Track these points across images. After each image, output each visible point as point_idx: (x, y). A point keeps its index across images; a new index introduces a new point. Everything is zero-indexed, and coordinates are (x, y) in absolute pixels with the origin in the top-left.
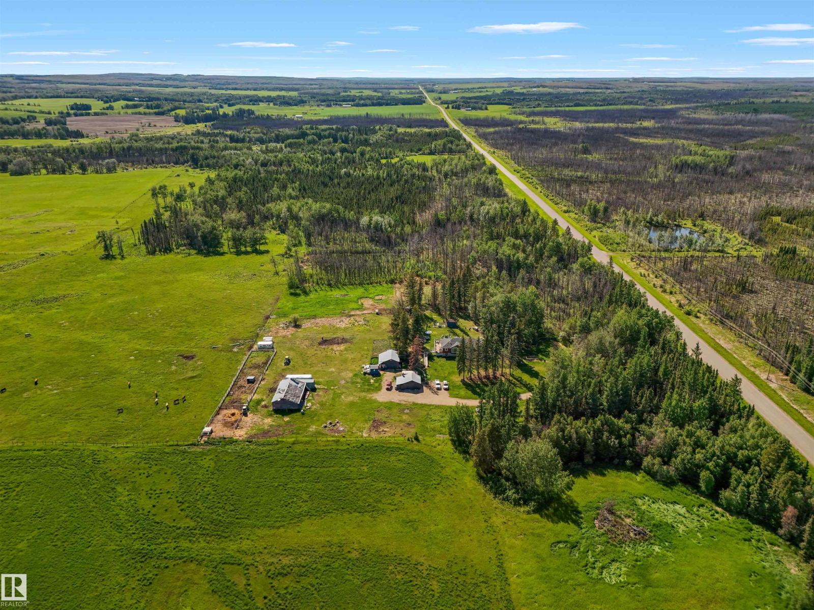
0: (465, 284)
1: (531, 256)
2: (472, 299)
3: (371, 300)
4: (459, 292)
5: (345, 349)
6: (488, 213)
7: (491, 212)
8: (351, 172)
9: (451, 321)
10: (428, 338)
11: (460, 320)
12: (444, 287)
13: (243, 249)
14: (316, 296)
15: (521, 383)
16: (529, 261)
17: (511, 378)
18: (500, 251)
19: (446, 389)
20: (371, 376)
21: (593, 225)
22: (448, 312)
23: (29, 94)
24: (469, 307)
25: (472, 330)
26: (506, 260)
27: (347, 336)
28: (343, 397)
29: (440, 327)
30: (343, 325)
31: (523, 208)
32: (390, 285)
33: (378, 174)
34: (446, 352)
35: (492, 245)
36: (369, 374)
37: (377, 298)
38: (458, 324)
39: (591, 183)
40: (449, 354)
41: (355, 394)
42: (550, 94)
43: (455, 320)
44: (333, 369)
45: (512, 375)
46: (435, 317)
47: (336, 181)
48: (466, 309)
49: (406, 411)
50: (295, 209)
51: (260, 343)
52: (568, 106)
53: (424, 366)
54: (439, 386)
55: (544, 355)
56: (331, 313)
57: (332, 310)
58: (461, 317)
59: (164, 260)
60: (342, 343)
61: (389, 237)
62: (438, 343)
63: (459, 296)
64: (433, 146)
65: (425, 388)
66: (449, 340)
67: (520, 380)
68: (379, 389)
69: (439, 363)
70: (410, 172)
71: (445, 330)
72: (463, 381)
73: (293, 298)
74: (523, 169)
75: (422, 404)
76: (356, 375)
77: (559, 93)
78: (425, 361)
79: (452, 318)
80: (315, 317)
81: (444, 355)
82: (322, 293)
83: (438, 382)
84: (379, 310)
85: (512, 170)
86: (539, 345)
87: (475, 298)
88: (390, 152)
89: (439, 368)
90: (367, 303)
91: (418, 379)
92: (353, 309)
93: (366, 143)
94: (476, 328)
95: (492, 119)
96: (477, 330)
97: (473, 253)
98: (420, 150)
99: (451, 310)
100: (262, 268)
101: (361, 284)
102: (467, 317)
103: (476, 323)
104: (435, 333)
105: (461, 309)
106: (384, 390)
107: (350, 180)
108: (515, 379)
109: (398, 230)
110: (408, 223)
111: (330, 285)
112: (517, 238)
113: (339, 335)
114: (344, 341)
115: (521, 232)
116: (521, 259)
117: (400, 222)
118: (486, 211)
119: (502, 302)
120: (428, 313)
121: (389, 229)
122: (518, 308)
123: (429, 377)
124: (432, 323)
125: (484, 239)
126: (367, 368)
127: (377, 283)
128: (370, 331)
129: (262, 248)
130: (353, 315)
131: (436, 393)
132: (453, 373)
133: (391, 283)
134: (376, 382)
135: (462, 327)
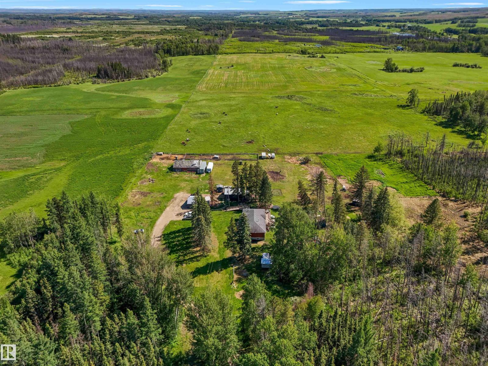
73: (363, 157)
113: (289, 177)
114: (279, 179)
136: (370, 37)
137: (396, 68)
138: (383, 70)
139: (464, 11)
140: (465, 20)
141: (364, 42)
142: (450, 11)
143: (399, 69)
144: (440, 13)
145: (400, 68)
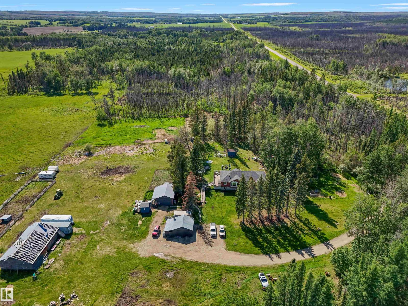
0: (244, 116)
1: (301, 94)
2: (252, 130)
3: (164, 130)
4: (239, 124)
5: (125, 179)
6: (261, 67)
7: (263, 66)
8: (172, 47)
9: (232, 150)
10: (208, 168)
11: (240, 150)
12: (225, 120)
13: (80, 92)
14: (119, 127)
15: (310, 229)
16: (299, 98)
17: (297, 220)
18: (274, 90)
19: (223, 237)
20: (140, 216)
21: (337, 77)
22: (229, 143)
23: (11, 18)
24: (249, 138)
25: (251, 160)
26: (280, 97)
27: (132, 165)
28: (98, 247)
29: (221, 157)
30: (131, 154)
31: (286, 65)
32: (183, 118)
33: (188, 49)
34: (226, 186)
35: (267, 86)
36: (139, 213)
37: (169, 129)
38: (238, 153)
39: (326, 54)
40: (228, 188)
41: (114, 242)
42: (290, 17)
43: (235, 149)
44: (102, 206)
45: (297, 216)
46: (217, 146)
47: (161, 53)
48: (245, 138)
49: (170, 275)
50: (124, 65)
51: (42, 173)
52: (301, 22)
53: (200, 203)
54: (214, 233)
55: (327, 190)
56: (126, 141)
57: (128, 139)
58: (241, 147)
59: (17, 99)
60: (125, 172)
61: (187, 84)
62: (218, 175)
63: (240, 126)
64: (225, 37)
65: (198, 235)
66: (228, 173)
67: (307, 223)
68: (144, 235)
69: (217, 199)
70: (209, 48)
71: (225, 161)
72: (242, 224)
73: (98, 128)
74: (281, 48)
75: (191, 262)
76: (124, 214)
77: (295, 17)
78: (202, 196)
79: (232, 148)
80: (110, 145)
81: (222, 188)
82: (125, 124)
83: (213, 227)
84: (168, 140)
85: (274, 49)
86: (319, 178)
87: (254, 130)
88: (199, 40)
89: (216, 206)
90: (160, 133)
91: (190, 224)
92: (146, 139)
93: (186, 35)
94: (255, 157)
95: (260, 27)
96: (256, 160)
97: (251, 92)
98: (217, 40)
99: (232, 141)
100: (86, 105)
101: (159, 117)
102: (246, 147)
103: (255, 153)
104: (216, 162)
105: (240, 138)
106: (150, 237)
107: (170, 52)
108: (301, 221)
109: (195, 79)
110: (204, 75)
111: (133, 118)
112: (286, 80)
113: (125, 164)
114: (127, 170)
115: (290, 77)
116: (292, 96)
117: (198, 74)
118: (259, 66)
119: (284, 133)
120: (210, 143)
121: (188, 78)
122: (299, 140)
123: (204, 217)
124: (214, 153)
125: (260, 82)
126: (140, 204)
127: (172, 116)
128: (156, 160)
129: (94, 91)
130: (144, 144)
131: (209, 243)
132: (231, 211)
133: (184, 117)
134: (143, 224)
135: (241, 156)
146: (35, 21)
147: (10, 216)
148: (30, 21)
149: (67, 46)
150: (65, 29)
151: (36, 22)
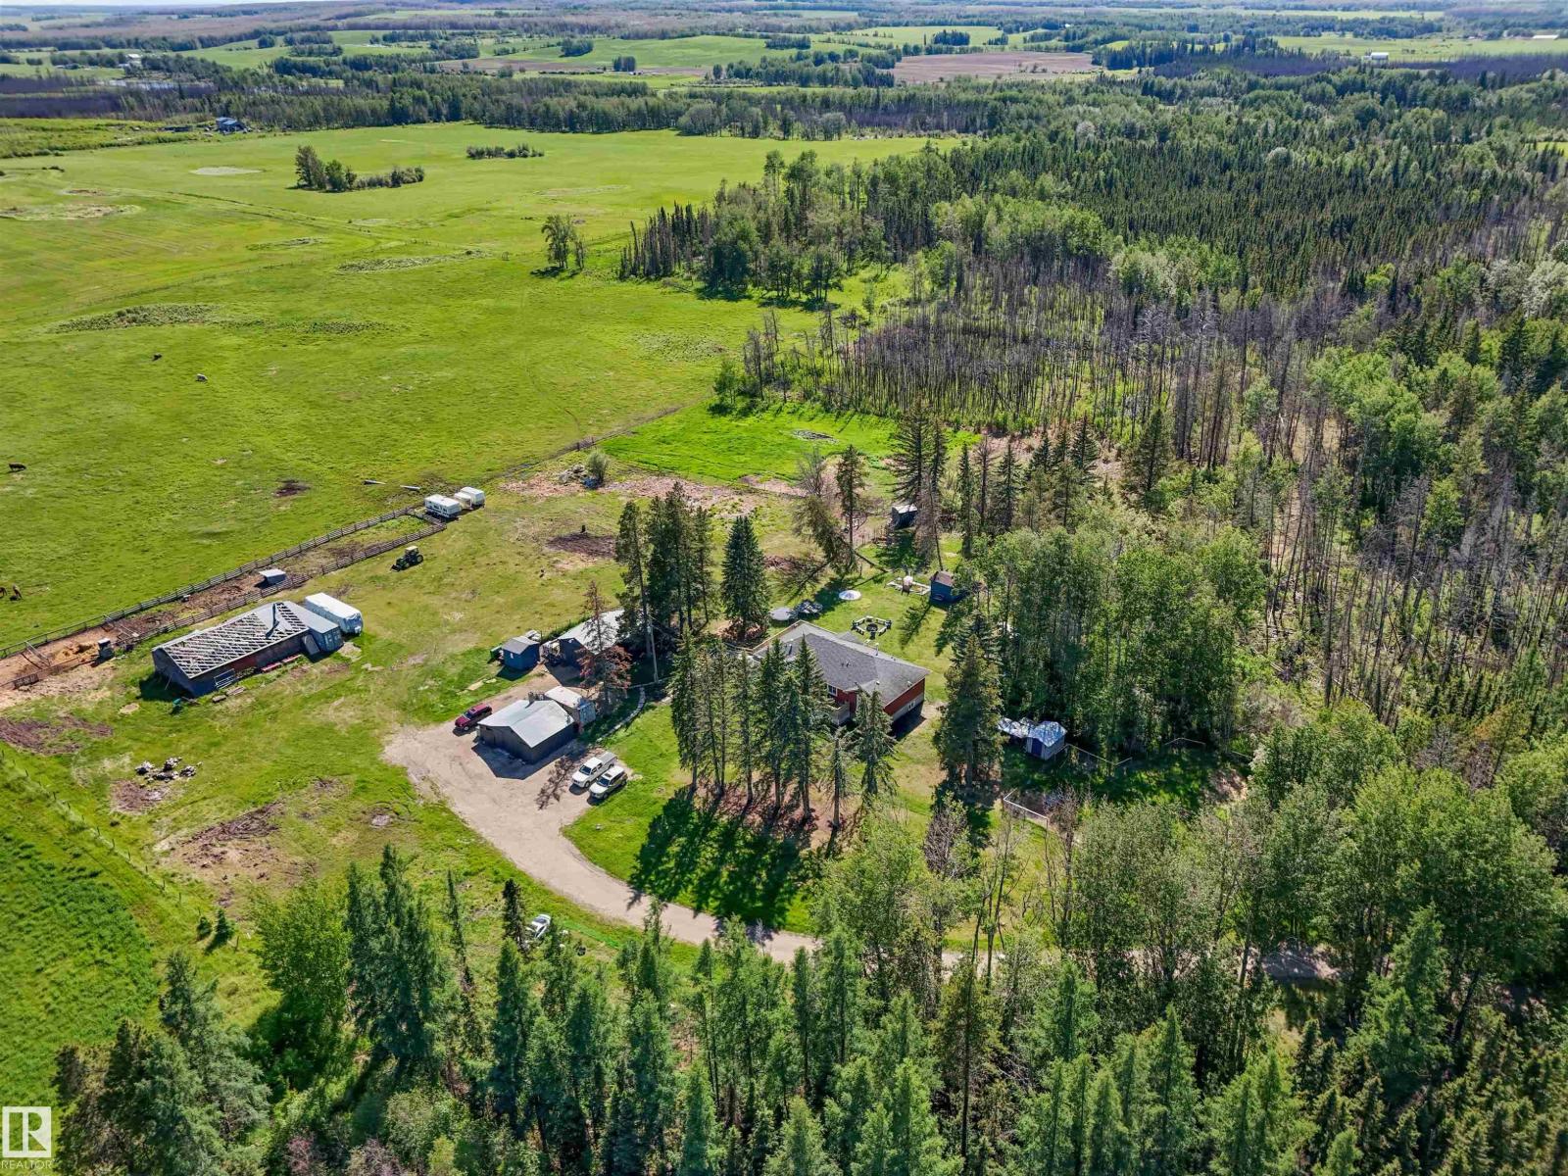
9: (947, 578)
13: (793, 295)
19: (593, 799)
20: (496, 671)
28: (338, 702)
29: (905, 590)
36: (502, 663)
41: (376, 705)
44: (458, 617)
46: (951, 555)
49: (380, 821)
50: (989, 218)
51: (434, 498)
60: (606, 554)
65: (552, 766)
72: (686, 792)
76: (473, 652)
104: (864, 603)
106: (450, 724)
111: (826, 405)
123: (621, 734)
129: (832, 296)
131: (549, 796)
134: (476, 692)
136: (49, 99)
137: (351, 178)
138: (299, 187)
139: (245, 13)
140: (298, 36)
141: (60, 115)
142: (202, 12)
143: (357, 180)
144: (175, 17)
145: (362, 175)
146: (954, 28)
147: (282, 573)
148: (938, 30)
149: (954, 131)
150: (1025, 64)
151: (954, 35)
